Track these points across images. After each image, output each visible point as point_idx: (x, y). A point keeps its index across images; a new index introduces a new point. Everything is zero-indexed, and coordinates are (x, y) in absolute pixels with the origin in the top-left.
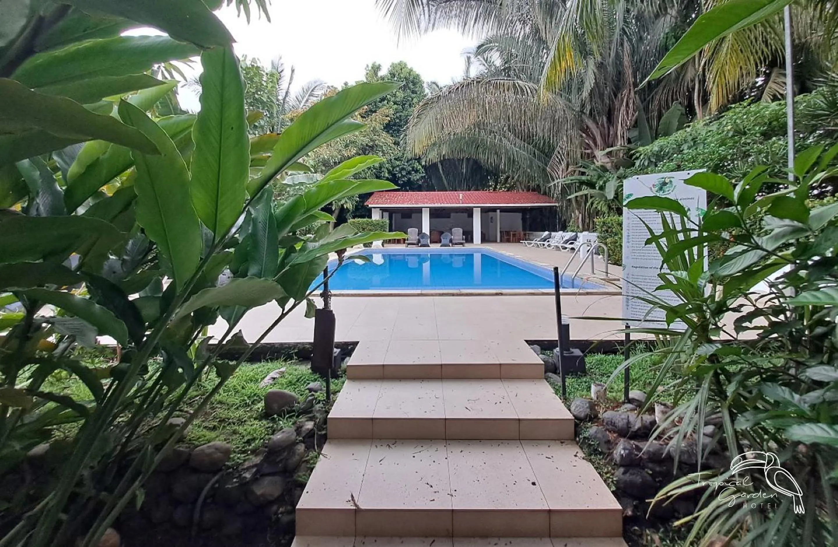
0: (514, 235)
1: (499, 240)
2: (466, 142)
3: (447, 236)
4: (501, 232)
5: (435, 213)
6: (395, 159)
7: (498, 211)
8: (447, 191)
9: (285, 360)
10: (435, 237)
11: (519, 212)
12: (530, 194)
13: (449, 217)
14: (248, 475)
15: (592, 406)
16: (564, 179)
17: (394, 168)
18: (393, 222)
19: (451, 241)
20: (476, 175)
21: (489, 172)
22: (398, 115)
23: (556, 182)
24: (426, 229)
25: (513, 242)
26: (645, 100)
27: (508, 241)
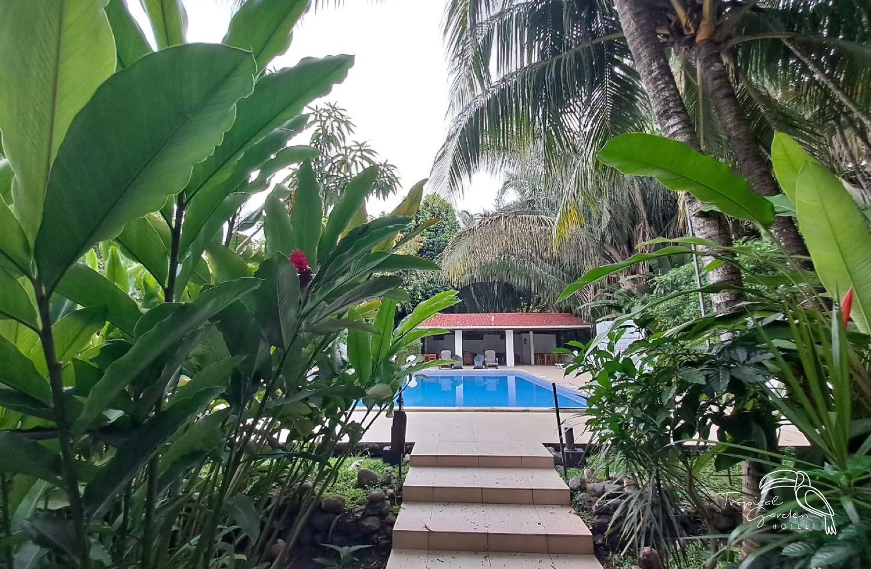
0: (548, 357)
1: (533, 363)
2: (498, 267)
3: (479, 358)
4: (535, 354)
5: (468, 335)
6: (428, 282)
7: (531, 333)
8: (479, 312)
9: (361, 456)
10: (469, 360)
11: (553, 334)
12: (562, 316)
13: (482, 339)
14: (359, 515)
15: (583, 482)
16: (592, 303)
17: (427, 290)
18: (426, 344)
19: (484, 363)
20: (508, 297)
21: (520, 294)
22: (431, 241)
23: (585, 305)
24: (459, 351)
25: (547, 365)
26: (661, 230)
27: (543, 363)
